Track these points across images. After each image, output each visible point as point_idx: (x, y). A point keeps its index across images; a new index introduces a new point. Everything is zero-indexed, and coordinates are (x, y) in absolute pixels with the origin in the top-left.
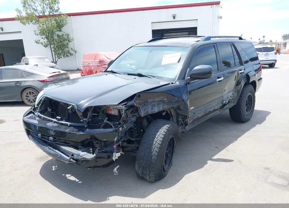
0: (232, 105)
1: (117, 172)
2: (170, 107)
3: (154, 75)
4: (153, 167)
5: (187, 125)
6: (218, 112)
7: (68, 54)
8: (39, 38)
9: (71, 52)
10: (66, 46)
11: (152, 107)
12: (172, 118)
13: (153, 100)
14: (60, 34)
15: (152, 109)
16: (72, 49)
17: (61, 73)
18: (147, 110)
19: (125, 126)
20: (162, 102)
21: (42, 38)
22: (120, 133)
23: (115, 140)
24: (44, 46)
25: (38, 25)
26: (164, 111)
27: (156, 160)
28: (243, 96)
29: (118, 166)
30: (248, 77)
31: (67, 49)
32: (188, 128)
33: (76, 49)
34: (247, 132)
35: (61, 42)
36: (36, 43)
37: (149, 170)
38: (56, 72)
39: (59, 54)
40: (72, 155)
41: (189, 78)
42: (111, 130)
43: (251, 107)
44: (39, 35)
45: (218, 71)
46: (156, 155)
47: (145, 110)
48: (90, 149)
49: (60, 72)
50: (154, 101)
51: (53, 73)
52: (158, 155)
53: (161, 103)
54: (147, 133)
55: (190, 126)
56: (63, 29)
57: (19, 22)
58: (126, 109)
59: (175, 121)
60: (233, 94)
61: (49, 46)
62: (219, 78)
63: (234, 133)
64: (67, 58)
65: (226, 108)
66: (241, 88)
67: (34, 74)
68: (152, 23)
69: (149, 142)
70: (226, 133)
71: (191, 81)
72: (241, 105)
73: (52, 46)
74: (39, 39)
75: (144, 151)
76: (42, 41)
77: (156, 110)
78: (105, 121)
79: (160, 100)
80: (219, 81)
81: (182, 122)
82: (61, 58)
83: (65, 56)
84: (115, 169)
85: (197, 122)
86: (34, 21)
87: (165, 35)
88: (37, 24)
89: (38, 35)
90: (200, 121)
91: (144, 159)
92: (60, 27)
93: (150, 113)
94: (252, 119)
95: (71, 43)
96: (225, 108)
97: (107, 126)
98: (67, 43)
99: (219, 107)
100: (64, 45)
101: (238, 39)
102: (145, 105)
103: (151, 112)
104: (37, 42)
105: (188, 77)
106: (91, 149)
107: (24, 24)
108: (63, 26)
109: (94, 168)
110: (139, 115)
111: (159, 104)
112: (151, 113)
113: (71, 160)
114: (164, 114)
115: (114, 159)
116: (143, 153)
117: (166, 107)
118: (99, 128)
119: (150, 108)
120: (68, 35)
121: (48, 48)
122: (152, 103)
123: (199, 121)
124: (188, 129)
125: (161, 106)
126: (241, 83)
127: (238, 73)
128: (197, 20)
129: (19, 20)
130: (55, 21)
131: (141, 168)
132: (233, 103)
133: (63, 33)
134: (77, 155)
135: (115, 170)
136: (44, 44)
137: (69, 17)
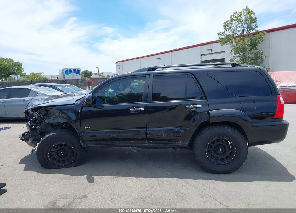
0: (181, 143)
6: (147, 143)
35: (253, 60)
44: (234, 54)
47: (48, 119)
50: (55, 115)
55: (93, 144)
57: (220, 43)
85: (103, 143)
90: (109, 143)
102: (49, 116)
103: (52, 122)
108: (257, 44)
119: (51, 119)
120: (261, 52)
125: (59, 119)
133: (257, 51)
137: (267, 34)
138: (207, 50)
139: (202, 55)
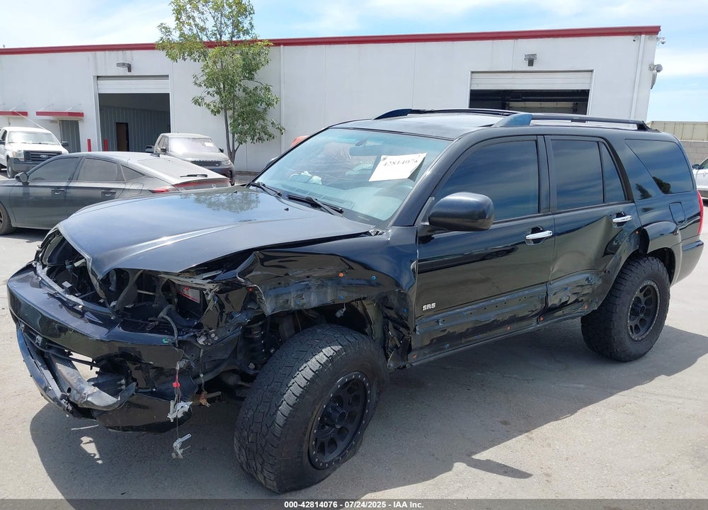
0: (586, 309)
1: (180, 452)
2: (355, 296)
3: (341, 206)
4: (271, 455)
5: (410, 350)
6: (533, 325)
7: (262, 134)
8: (201, 92)
9: (270, 129)
10: (260, 116)
11: (299, 293)
12: (369, 326)
13: (307, 274)
14: (251, 85)
15: (300, 297)
16: (273, 123)
17: (209, 177)
18: (285, 297)
19: (213, 335)
20: (332, 280)
21: (208, 93)
22: (202, 350)
23: (178, 368)
24: (212, 111)
25: (205, 63)
26: (340, 306)
27: (279, 439)
28: (622, 289)
29: (188, 436)
30: (643, 236)
31: (261, 122)
32: (414, 359)
33: (283, 125)
34: (621, 393)
35: (249, 105)
36: (195, 104)
37: (261, 460)
38: (196, 176)
39: (241, 133)
40: (69, 390)
41: (427, 223)
42: (166, 340)
43: (652, 322)
44: (203, 85)
45: (539, 212)
46: (281, 425)
47: (277, 296)
48: (121, 379)
49: (206, 176)
50: (308, 277)
51: (188, 176)
52: (285, 425)
53: (330, 283)
54: (275, 361)
55: (425, 354)
56: (259, 75)
57: (164, 53)
58: (217, 289)
59: (380, 336)
60: (587, 279)
61: (222, 112)
62: (535, 230)
63: (578, 388)
64: (259, 144)
65: (564, 315)
66: (618, 264)
67: (144, 175)
68: (472, 72)
69: (272, 386)
70: (554, 384)
71: (432, 231)
72: (612, 312)
73: (230, 113)
74: (203, 96)
75: (255, 408)
76: (208, 99)
77: (313, 300)
78: (161, 314)
79: (326, 274)
80: (537, 241)
81: (398, 343)
82: (245, 142)
83: (256, 138)
84: (177, 444)
85: (449, 348)
86: (196, 55)
87: (512, 104)
88: (203, 61)
89: (200, 86)
90: (461, 344)
91: (252, 428)
92: (250, 69)
93: (293, 305)
94: (652, 356)
95: (271, 108)
96: (560, 316)
97: (163, 328)
98: (265, 109)
99: (533, 311)
100: (255, 113)
101: (635, 127)
102: (279, 283)
103: (296, 305)
104: (197, 102)
105: (424, 220)
106: (123, 381)
107: (174, 59)
108: (257, 67)
109: (124, 430)
110: (259, 308)
111: (322, 285)
112: (297, 308)
113: (63, 401)
114: (339, 314)
115: (171, 416)
116: (251, 413)
117: (344, 296)
118: (143, 330)
119: (293, 295)
120: (268, 89)
121: (220, 118)
122: (301, 280)
123: (457, 345)
124: (418, 363)
125: (329, 291)
126: (618, 251)
127: (610, 223)
128: (592, 71)
129: (163, 49)
130: (241, 54)
131: (243, 450)
132: (589, 304)
133: (257, 84)
134: (77, 390)
135: (175, 444)
136: (212, 107)
137: (274, 50)
138: (118, 65)
139: (98, 77)
